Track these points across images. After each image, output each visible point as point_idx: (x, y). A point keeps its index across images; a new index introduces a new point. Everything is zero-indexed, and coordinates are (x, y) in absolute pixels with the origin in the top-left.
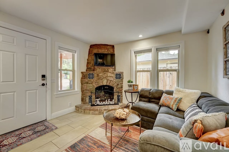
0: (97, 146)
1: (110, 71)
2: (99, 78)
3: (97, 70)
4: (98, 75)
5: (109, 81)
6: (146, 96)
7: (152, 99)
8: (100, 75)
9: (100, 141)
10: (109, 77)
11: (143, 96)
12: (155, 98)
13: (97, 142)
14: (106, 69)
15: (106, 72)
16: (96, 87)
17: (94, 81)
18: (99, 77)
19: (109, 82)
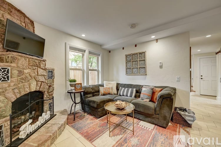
0: (125, 143)
1: (42, 65)
2: (22, 79)
3: (20, 62)
4: (20, 72)
5: (40, 83)
6: (90, 92)
7: (95, 93)
8: (26, 71)
9: (118, 141)
10: (40, 75)
11: (88, 93)
12: (96, 92)
13: (119, 143)
14: (37, 61)
15: (37, 68)
16: (13, 100)
17: (9, 86)
18: (23, 76)
19: (39, 85)
